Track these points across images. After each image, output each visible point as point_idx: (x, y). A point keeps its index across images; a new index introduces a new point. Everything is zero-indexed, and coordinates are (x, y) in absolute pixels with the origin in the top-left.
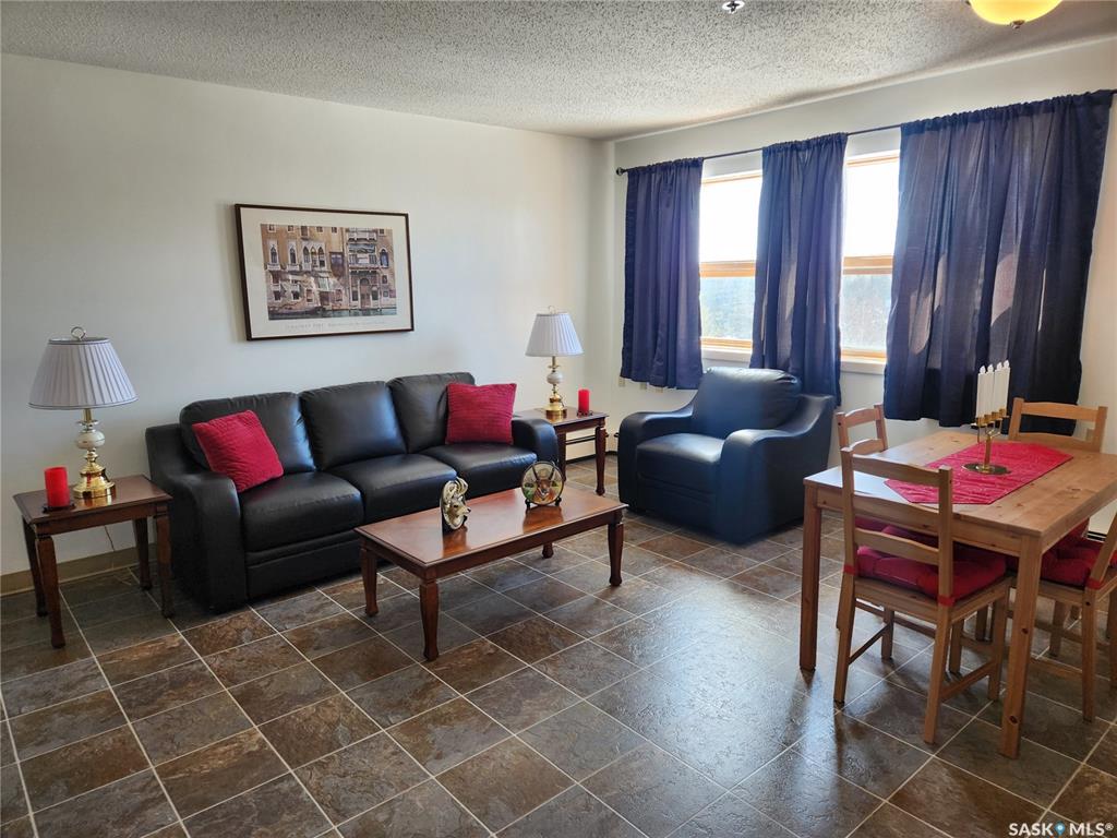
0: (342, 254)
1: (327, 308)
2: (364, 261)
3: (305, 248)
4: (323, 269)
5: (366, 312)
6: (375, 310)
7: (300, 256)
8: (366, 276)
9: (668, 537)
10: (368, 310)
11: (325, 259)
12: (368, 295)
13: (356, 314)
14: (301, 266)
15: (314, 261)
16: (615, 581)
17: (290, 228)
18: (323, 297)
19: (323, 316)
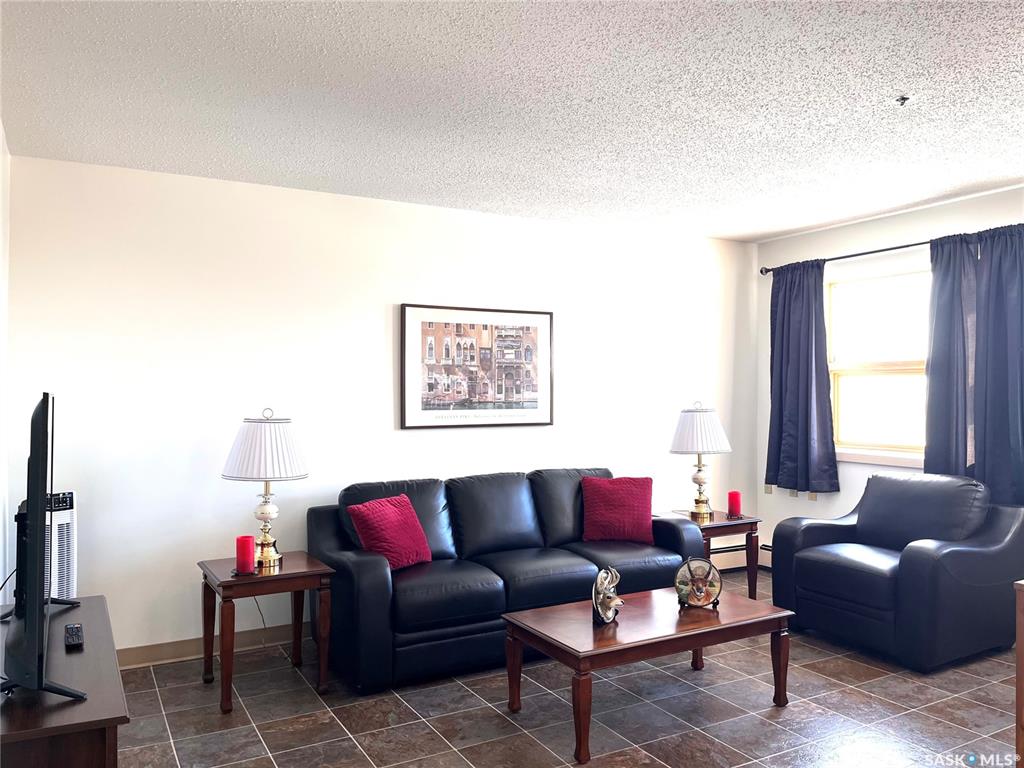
0: (491, 349)
1: (474, 400)
2: (510, 355)
3: (459, 344)
4: (473, 363)
5: (509, 405)
6: (517, 403)
7: (453, 351)
8: (511, 371)
9: (839, 660)
10: (511, 403)
11: (475, 354)
12: (512, 389)
13: (500, 407)
14: (453, 360)
15: (465, 356)
16: (780, 700)
17: (446, 325)
18: (472, 390)
19: (470, 408)
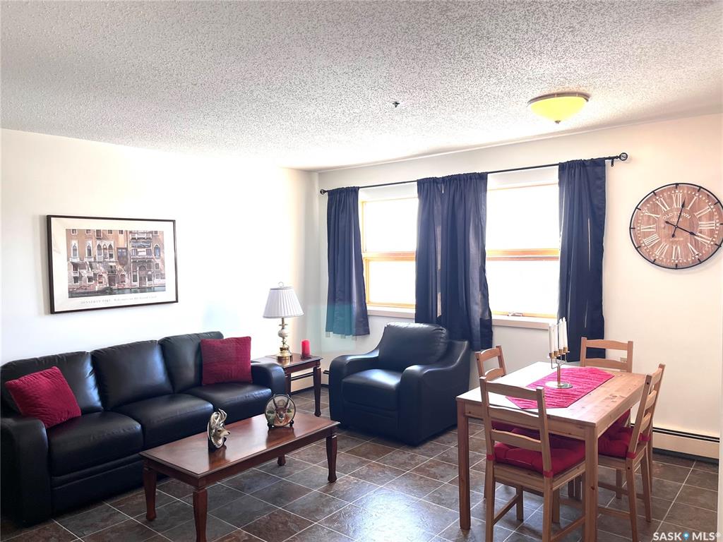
0: (126, 249)
1: (114, 287)
2: (142, 253)
3: (99, 246)
4: (113, 259)
5: (142, 290)
6: (150, 288)
7: (95, 251)
8: (144, 264)
9: (367, 445)
10: (144, 288)
11: (113, 253)
12: (145, 278)
13: (136, 292)
14: (95, 258)
15: (105, 255)
16: (332, 478)
17: (88, 231)
18: (111, 280)
19: (110, 294)
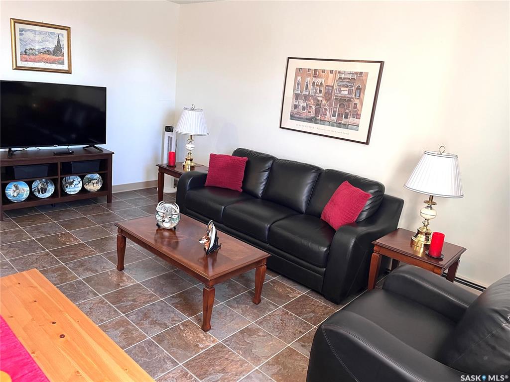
0: (332, 87)
1: (318, 118)
2: (345, 92)
3: (314, 82)
4: (321, 95)
7: (310, 87)
8: (344, 102)
11: (323, 89)
12: (342, 114)
14: (309, 92)
15: (317, 90)
17: (309, 70)
18: (317, 112)
